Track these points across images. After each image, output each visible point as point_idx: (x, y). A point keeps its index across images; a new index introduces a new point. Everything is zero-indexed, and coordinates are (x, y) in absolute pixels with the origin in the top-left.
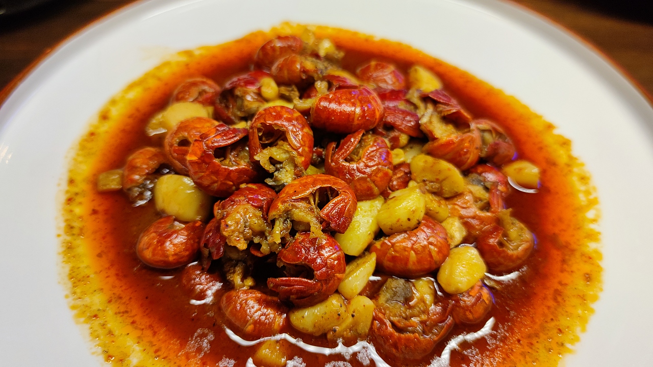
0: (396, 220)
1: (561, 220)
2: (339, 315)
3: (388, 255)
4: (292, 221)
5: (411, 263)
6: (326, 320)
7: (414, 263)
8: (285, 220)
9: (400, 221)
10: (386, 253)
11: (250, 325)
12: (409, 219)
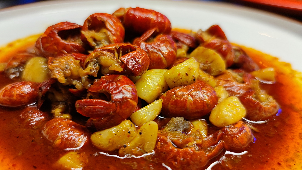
0: (178, 74)
1: (294, 98)
2: (129, 132)
3: (172, 100)
4: (101, 65)
5: (189, 104)
6: (118, 137)
7: (191, 104)
8: (95, 64)
9: (180, 75)
10: (170, 99)
11: (58, 139)
12: (187, 74)
